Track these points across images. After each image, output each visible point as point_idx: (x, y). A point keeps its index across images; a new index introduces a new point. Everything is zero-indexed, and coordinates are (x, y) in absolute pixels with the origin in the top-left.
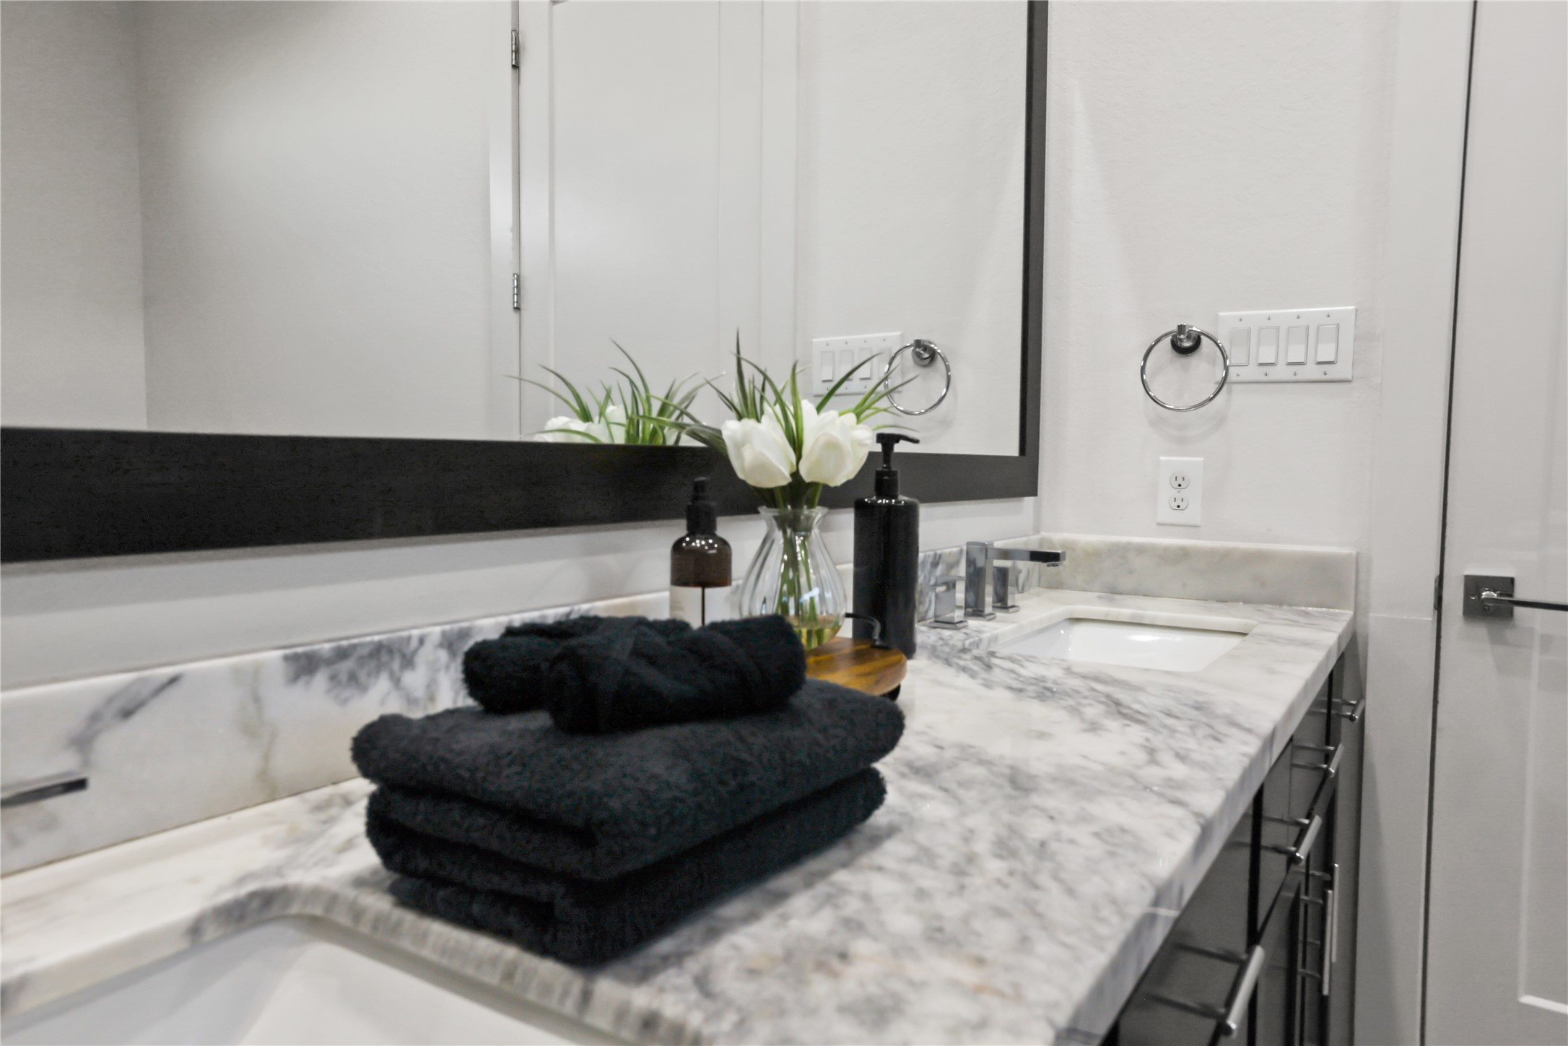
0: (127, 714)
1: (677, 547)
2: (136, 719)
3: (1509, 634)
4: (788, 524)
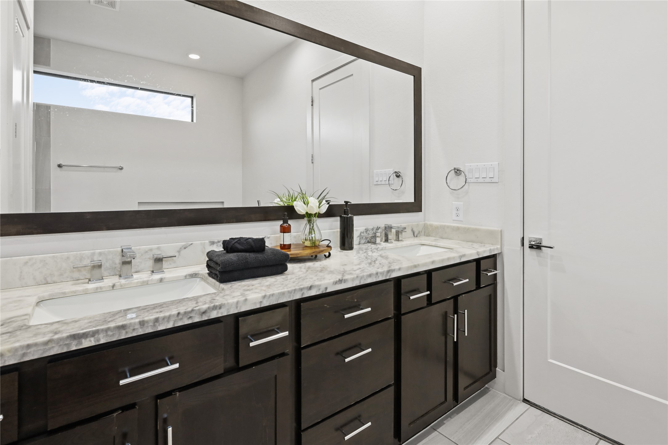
0: (185, 248)
1: (281, 226)
2: (186, 249)
3: (541, 254)
4: (309, 221)
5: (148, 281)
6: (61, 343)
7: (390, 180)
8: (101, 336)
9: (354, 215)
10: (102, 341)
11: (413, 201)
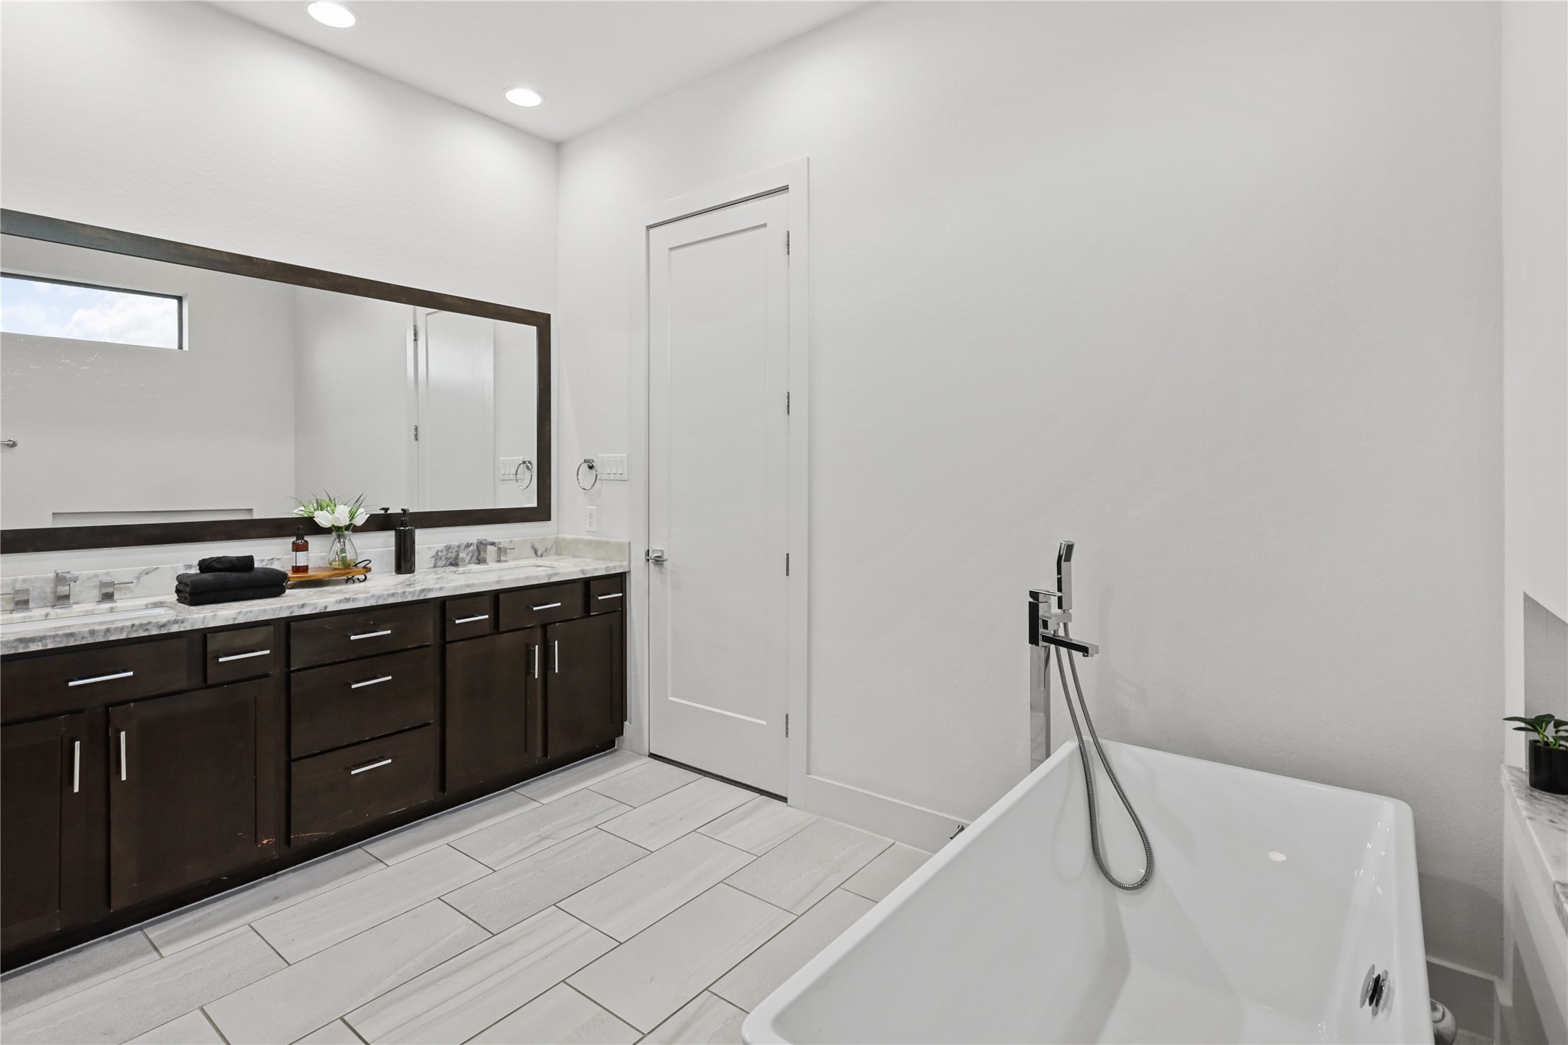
1: (293, 543)
2: (148, 574)
3: (663, 570)
4: (339, 537)
5: (93, 610)
6: (9, 645)
7: (518, 473)
8: (49, 641)
9: (416, 528)
10: (50, 646)
11: (536, 506)
